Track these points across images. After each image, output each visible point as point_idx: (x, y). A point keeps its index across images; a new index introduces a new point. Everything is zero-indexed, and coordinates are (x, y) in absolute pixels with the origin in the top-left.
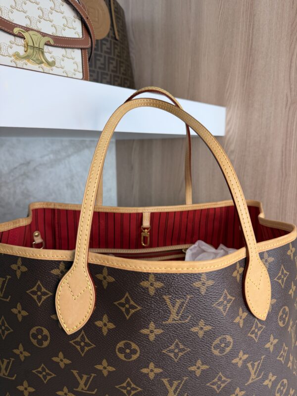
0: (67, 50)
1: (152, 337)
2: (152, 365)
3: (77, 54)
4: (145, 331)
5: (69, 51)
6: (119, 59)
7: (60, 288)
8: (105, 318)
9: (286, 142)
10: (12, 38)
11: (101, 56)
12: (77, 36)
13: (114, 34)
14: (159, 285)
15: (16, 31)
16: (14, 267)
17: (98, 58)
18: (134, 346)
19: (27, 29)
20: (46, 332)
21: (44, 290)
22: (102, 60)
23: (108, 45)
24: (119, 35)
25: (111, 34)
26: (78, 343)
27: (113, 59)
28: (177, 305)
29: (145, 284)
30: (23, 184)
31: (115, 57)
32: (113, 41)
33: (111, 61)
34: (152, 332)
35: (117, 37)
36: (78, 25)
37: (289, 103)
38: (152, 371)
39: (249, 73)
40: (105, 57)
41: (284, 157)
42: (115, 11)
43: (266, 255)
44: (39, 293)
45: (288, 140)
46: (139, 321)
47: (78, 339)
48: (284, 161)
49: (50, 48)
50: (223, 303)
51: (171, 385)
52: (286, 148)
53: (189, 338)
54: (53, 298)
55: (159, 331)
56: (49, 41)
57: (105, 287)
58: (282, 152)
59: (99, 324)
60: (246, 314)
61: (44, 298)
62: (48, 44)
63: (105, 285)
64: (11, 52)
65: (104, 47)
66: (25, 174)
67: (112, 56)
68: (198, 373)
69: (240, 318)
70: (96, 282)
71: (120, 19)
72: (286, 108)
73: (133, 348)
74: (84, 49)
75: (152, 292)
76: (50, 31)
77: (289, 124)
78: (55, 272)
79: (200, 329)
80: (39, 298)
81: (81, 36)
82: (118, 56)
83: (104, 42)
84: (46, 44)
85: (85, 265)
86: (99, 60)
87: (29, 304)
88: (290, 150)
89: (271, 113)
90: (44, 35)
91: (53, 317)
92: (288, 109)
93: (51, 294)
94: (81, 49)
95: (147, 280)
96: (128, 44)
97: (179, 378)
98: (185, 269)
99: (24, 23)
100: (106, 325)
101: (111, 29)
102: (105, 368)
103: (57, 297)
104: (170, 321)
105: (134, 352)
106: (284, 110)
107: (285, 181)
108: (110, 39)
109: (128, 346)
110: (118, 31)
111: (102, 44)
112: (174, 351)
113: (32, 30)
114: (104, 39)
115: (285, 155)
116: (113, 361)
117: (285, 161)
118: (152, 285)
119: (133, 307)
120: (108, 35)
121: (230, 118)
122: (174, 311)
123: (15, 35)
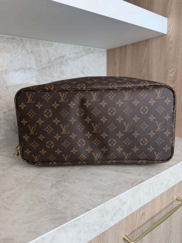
30: (60, 67)
66: (61, 62)
121: (170, 23)
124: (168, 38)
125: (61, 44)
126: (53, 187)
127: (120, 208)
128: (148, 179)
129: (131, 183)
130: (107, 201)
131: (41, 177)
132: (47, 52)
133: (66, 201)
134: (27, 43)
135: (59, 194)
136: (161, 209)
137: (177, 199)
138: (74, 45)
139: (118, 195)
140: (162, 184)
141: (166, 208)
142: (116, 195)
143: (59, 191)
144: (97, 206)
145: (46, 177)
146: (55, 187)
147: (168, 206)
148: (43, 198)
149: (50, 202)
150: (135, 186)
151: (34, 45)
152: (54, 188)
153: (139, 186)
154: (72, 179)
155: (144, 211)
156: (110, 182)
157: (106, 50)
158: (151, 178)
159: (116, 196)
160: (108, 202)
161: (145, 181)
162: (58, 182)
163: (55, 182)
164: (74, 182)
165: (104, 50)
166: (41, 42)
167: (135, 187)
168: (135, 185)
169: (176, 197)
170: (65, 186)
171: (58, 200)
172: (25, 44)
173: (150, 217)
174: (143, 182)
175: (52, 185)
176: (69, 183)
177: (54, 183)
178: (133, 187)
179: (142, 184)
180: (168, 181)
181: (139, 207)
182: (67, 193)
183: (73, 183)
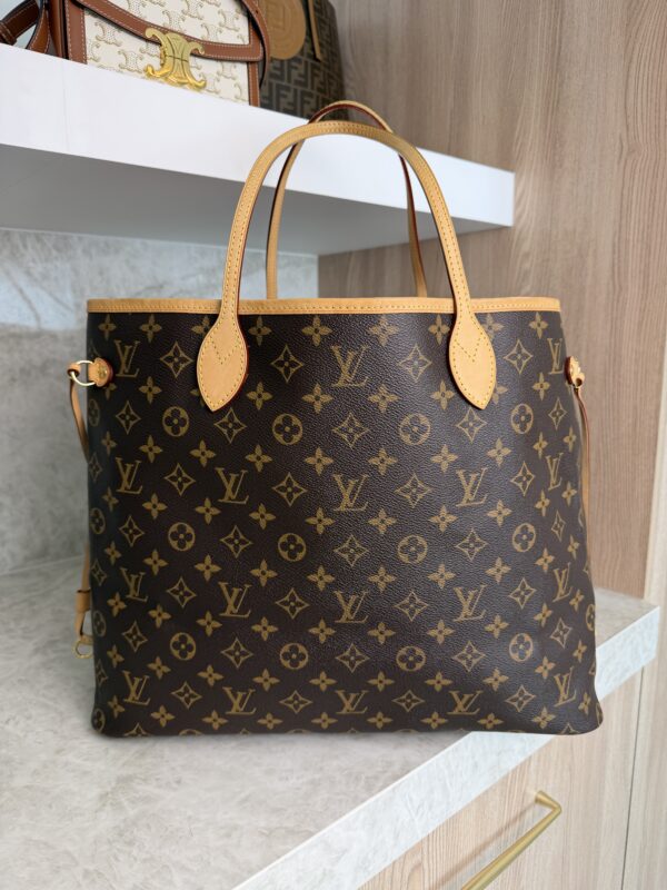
0: (225, 64)
1: (318, 407)
2: (319, 452)
3: (240, 72)
4: (308, 398)
5: (228, 65)
6: (321, 95)
7: (203, 349)
8: (260, 387)
9: (620, 226)
10: (143, 44)
11: (288, 89)
12: (240, 42)
13: (313, 49)
14: (326, 331)
15: (149, 33)
16: (144, 328)
17: (283, 92)
18: (296, 421)
19: (165, 30)
20: (184, 414)
21: (182, 354)
22: (290, 95)
23: (301, 68)
24: (321, 52)
25: (308, 50)
26: (224, 425)
27: (311, 95)
28: (350, 360)
29: (308, 330)
31: (315, 92)
32: (310, 61)
33: (306, 99)
34: (317, 399)
35: (319, 56)
36: (242, 25)
37: (625, 153)
38: (319, 461)
39: (554, 103)
40: (295, 91)
41: (616, 256)
42: (315, 8)
43: (489, 320)
44: (176, 360)
45: (624, 222)
46: (301, 384)
47: (225, 419)
48: (616, 261)
49: (200, 62)
50: (413, 365)
51: (346, 485)
52: (619, 239)
53: (367, 413)
54: (194, 366)
55: (327, 398)
56: (196, 49)
57: (260, 344)
58: (614, 246)
59: (252, 395)
60: (451, 394)
61: (183, 366)
62: (195, 54)
63: (260, 340)
64: (142, 65)
65: (295, 73)
67: (308, 89)
68: (382, 470)
69: (443, 395)
70: (249, 340)
71: (325, 23)
72: (619, 163)
73: (294, 423)
74: (252, 62)
75: (317, 340)
76: (199, 33)
77: (625, 192)
78: (197, 329)
79: (382, 399)
80: (176, 367)
81: (247, 42)
82: (319, 90)
83: (294, 64)
84: (192, 54)
85: (234, 315)
86: (285, 96)
87: (162, 377)
88: (627, 241)
89: (594, 174)
90: (189, 39)
91: (194, 392)
92: (622, 164)
93: (191, 361)
94: (248, 63)
95: (311, 325)
96: (340, 69)
97: (356, 475)
98: (359, 308)
99: (161, 21)
100: (260, 396)
101: (306, 41)
102: (259, 458)
103: (199, 362)
104: (340, 384)
105: (295, 430)
106: (616, 166)
107: (618, 301)
108: (304, 58)
109: (287, 421)
110: (321, 45)
111: (290, 67)
112: (348, 431)
113: (172, 31)
114: (294, 59)
115: (619, 251)
116: (270, 447)
117: (619, 261)
118: (316, 331)
119: (293, 364)
120: (302, 50)
121: (523, 191)
122: (345, 368)
123: (147, 40)
124: (518, 239)
125: (150, 242)
126: (104, 805)
127: (325, 870)
128: (423, 762)
129: (367, 778)
130: (279, 857)
131: (66, 764)
132: (101, 273)
133: (145, 861)
134: (25, 246)
135: (121, 835)
136: (480, 842)
137: (537, 801)
138: (198, 245)
139: (320, 828)
140: (476, 765)
141: (499, 834)
142: (312, 830)
143: (125, 820)
144: (243, 880)
145: (86, 760)
146: (112, 804)
147: (508, 826)
148: (67, 853)
149: (91, 868)
150: (380, 790)
151: (54, 253)
152: (108, 808)
153: (394, 789)
154: (173, 769)
155: (419, 857)
156: (298, 778)
157: (315, 257)
158: (436, 754)
159: (311, 834)
160: (282, 859)
161: (414, 768)
162: (125, 781)
163: (113, 784)
164: (179, 782)
165: (309, 256)
166: (80, 239)
167: (378, 795)
168: (380, 784)
169: (533, 794)
170: (147, 799)
171: (117, 859)
172: (21, 247)
173: (441, 872)
174: (408, 772)
175: (103, 797)
176: (160, 787)
177: (109, 789)
178: (372, 795)
179: (404, 779)
180: (499, 753)
181: (396, 854)
182: (149, 827)
183: (175, 785)
